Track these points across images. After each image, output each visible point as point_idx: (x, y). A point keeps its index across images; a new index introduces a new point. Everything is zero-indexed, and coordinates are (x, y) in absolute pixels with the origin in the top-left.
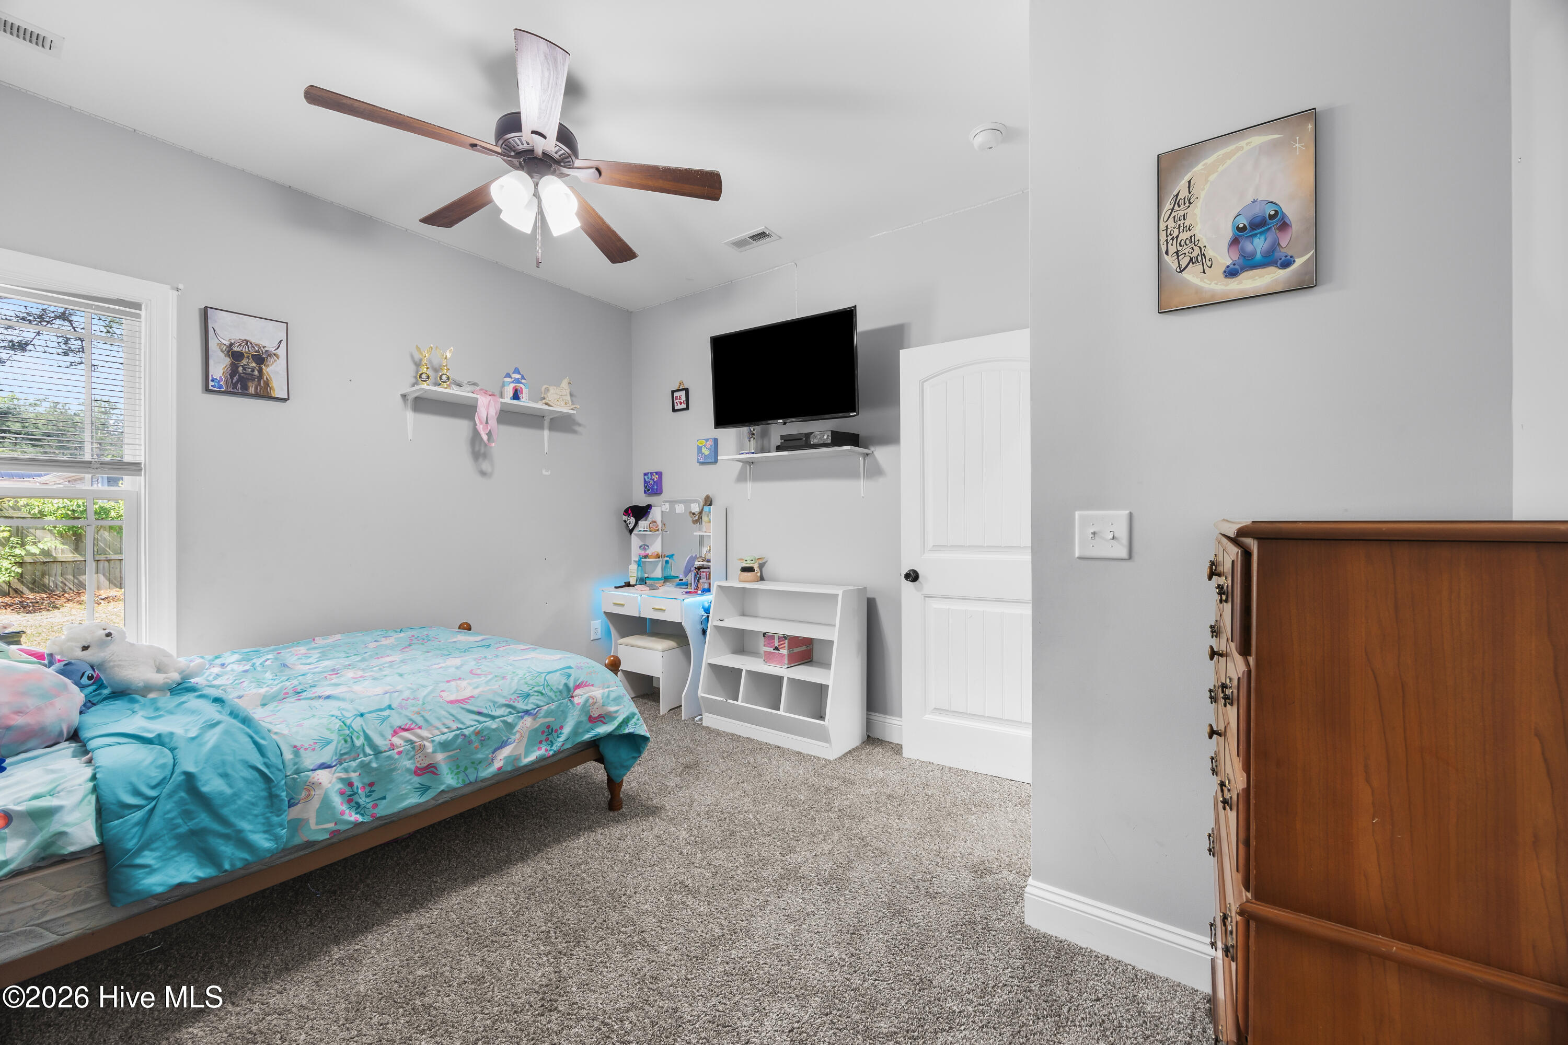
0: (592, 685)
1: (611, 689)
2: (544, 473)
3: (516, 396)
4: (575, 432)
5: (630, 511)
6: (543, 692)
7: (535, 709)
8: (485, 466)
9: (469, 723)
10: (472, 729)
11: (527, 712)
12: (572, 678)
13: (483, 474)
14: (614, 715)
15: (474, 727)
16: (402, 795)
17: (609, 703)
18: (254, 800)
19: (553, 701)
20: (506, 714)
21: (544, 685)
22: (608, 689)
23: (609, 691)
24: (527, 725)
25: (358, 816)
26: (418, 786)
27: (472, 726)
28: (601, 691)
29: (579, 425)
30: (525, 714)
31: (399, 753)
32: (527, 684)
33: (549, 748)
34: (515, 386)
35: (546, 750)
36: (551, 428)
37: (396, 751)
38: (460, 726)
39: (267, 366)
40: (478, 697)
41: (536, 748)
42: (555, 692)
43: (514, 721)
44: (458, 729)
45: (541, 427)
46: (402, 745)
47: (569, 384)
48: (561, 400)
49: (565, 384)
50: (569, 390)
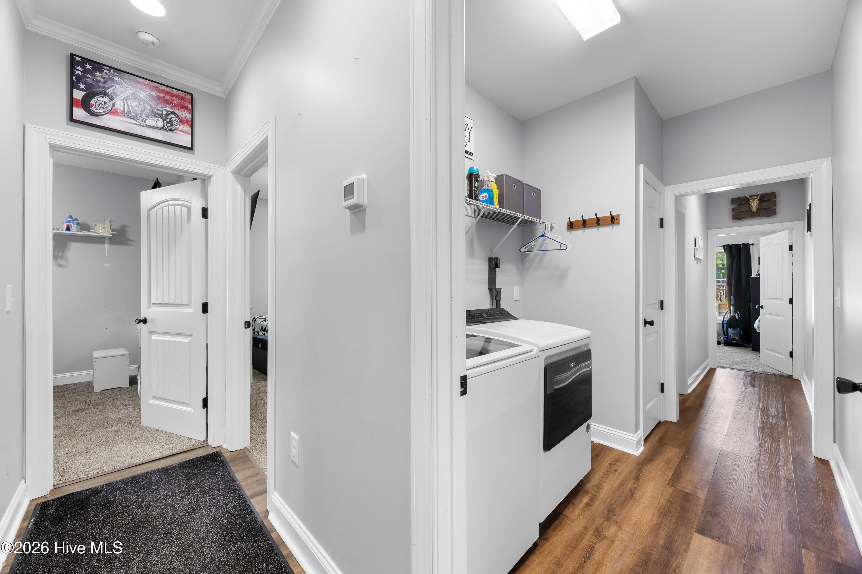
2: (105, 265)
3: (68, 228)
4: (129, 245)
8: (62, 262)
13: (60, 266)
29: (132, 241)
34: (68, 224)
45: (104, 243)
47: (110, 221)
48: (104, 229)
49: (107, 222)
50: (110, 224)
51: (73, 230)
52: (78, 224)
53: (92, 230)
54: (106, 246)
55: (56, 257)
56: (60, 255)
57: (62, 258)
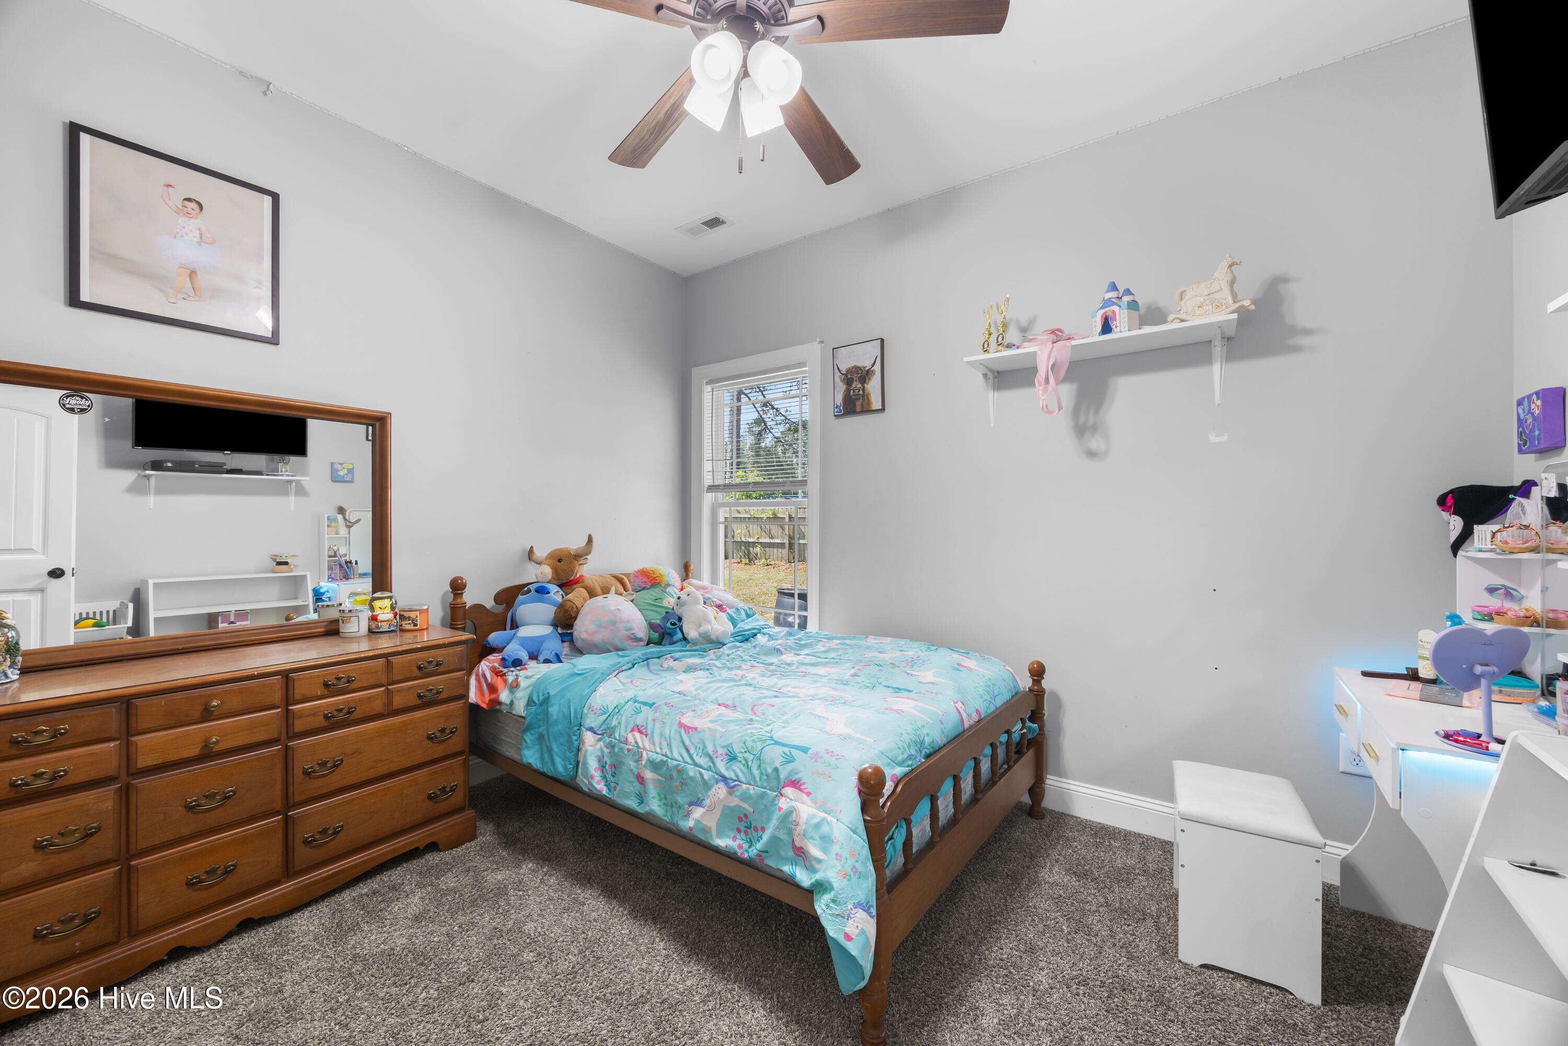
0: (808, 794)
1: (829, 818)
2: (1213, 438)
3: (1106, 328)
4: (1297, 349)
5: (1450, 502)
6: (750, 763)
7: (735, 781)
8: (1095, 443)
9: (676, 756)
10: (675, 763)
11: (724, 779)
12: (790, 767)
13: (1092, 454)
14: (814, 863)
15: (678, 762)
16: (625, 792)
17: (812, 838)
18: (562, 732)
19: (756, 784)
20: (705, 766)
21: (755, 755)
22: (823, 815)
23: (824, 819)
24: (719, 795)
25: (605, 788)
26: (638, 793)
27: (677, 761)
28: (813, 811)
29: (1308, 332)
30: (722, 781)
31: (629, 750)
32: (745, 743)
33: (746, 846)
34: (1105, 313)
35: (740, 847)
36: (1230, 357)
37: (628, 747)
38: (669, 754)
39: (868, 384)
40: (699, 732)
41: (732, 835)
42: (762, 774)
43: (710, 780)
44: (666, 755)
45: (1207, 360)
46: (632, 744)
47: (1230, 266)
48: (1208, 302)
49: (1221, 274)
50: (1229, 277)
51: (1118, 329)
52: (1133, 305)
53: (1171, 317)
54: (1216, 368)
55: (1081, 430)
56: (1091, 421)
57: (1095, 428)
